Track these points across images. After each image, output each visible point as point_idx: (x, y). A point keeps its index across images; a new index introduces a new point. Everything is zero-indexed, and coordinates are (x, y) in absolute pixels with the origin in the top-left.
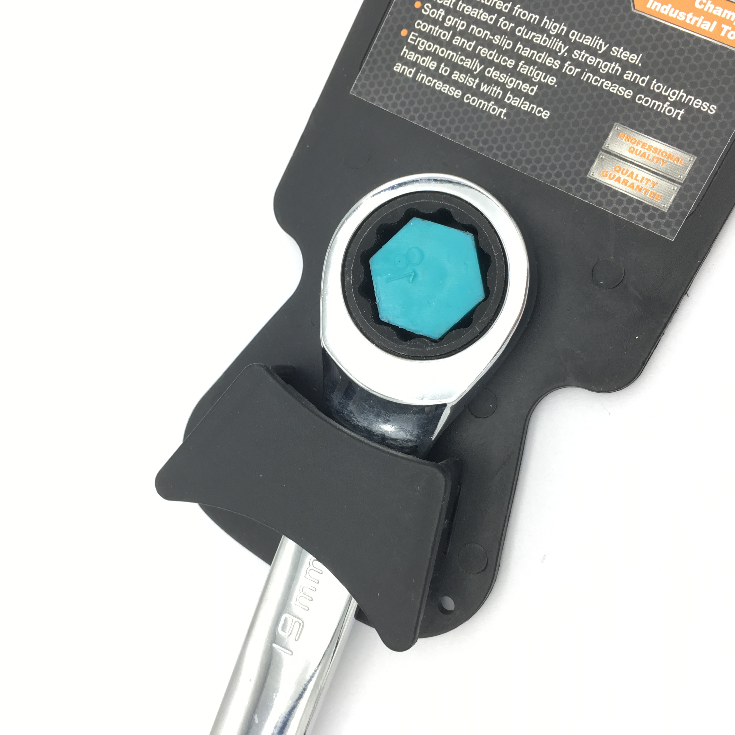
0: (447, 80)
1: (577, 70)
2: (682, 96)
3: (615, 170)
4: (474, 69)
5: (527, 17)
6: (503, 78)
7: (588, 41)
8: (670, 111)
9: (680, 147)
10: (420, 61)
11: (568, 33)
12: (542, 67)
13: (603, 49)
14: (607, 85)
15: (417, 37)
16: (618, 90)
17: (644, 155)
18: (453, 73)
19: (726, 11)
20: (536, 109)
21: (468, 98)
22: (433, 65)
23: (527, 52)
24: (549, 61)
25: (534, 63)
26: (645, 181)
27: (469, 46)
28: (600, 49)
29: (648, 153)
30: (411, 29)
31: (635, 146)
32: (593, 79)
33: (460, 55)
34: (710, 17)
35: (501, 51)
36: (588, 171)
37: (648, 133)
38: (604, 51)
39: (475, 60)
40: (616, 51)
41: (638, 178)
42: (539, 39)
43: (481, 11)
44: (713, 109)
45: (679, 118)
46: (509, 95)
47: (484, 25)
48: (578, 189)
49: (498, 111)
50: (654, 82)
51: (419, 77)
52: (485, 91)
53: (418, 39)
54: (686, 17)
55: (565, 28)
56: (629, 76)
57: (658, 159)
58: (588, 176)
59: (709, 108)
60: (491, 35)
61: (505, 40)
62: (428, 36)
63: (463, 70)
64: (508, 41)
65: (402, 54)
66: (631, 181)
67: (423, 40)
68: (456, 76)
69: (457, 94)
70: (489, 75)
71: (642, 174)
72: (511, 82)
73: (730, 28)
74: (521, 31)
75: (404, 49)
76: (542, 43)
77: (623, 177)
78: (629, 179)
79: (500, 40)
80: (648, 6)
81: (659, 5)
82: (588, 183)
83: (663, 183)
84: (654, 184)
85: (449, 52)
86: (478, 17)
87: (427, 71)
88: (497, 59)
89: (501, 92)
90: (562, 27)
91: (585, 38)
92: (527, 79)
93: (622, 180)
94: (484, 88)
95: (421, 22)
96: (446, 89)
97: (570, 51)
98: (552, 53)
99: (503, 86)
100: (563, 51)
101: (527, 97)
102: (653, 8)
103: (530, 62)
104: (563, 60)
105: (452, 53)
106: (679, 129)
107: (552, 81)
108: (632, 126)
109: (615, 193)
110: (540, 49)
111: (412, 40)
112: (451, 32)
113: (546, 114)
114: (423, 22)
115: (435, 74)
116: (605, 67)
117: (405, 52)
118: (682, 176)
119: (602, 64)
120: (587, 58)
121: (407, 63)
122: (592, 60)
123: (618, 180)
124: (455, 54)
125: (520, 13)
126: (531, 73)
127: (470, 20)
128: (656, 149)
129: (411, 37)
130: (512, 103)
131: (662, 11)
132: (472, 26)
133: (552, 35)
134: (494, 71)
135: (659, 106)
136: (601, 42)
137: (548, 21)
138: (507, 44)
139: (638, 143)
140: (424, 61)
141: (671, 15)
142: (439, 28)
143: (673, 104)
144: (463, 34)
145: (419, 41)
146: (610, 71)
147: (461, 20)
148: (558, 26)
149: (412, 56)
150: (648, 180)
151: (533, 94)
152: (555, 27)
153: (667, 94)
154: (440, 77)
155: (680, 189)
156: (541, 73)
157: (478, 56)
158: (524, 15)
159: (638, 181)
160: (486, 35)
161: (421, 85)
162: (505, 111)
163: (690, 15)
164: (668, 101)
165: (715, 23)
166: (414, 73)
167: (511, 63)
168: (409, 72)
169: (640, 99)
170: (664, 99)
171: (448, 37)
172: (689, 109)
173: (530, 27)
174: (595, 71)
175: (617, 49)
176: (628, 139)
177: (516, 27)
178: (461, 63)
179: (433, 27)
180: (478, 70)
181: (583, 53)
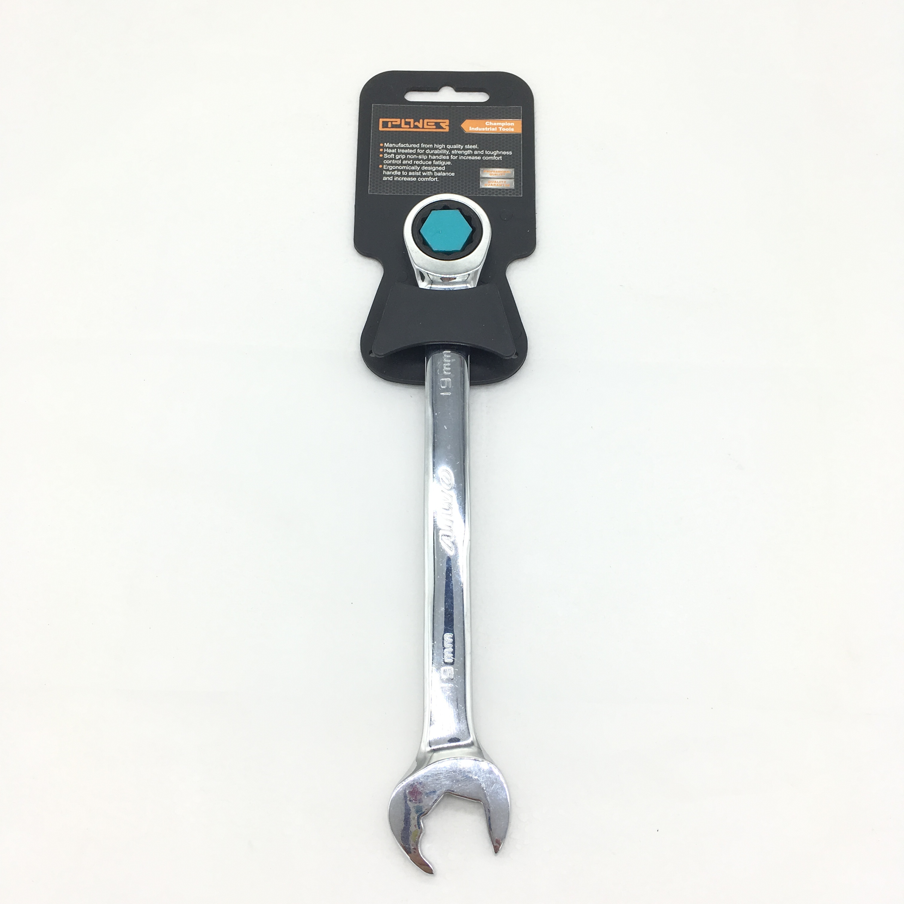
0: (408, 176)
1: (456, 157)
2: (498, 153)
3: (489, 182)
4: (416, 169)
5: (428, 146)
6: (430, 168)
7: (455, 147)
8: (497, 158)
9: (507, 168)
10: (393, 173)
11: (446, 146)
12: (442, 160)
13: (462, 147)
14: (470, 158)
15: (387, 166)
16: (475, 158)
17: (496, 174)
18: (409, 173)
19: (498, 123)
20: (448, 174)
21: (419, 179)
22: (399, 173)
23: (434, 157)
24: (444, 157)
25: (439, 160)
26: (501, 182)
27: (410, 162)
28: (461, 148)
29: (497, 173)
30: (383, 164)
31: (491, 173)
32: (464, 158)
33: (408, 167)
34: (494, 127)
35: (423, 160)
36: (479, 186)
37: (493, 167)
38: (463, 148)
39: (415, 166)
40: (467, 147)
41: (498, 182)
42: (436, 152)
43: (409, 150)
44: (511, 153)
45: (501, 159)
46: (435, 173)
47: (412, 154)
48: (479, 193)
49: (434, 179)
50: (486, 151)
51: (396, 179)
52: (425, 175)
53: (388, 167)
54: (485, 129)
55: (444, 146)
56: (476, 152)
57: (502, 174)
58: (480, 188)
59: (509, 153)
60: (417, 156)
61: (423, 156)
62: (392, 164)
63: (412, 171)
64: (425, 156)
65: (384, 174)
66: (496, 184)
67: (390, 167)
68: (410, 174)
69: (415, 179)
70: (424, 169)
71: (499, 180)
72: (434, 168)
73: (502, 128)
74: (428, 151)
75: (384, 172)
76: (438, 153)
77: (493, 184)
78: (495, 183)
79: (421, 157)
80: (470, 130)
81: (474, 128)
82: (482, 190)
83: (508, 180)
84: (505, 182)
85: (403, 167)
86: (409, 152)
87: (397, 176)
88: (424, 163)
89: (432, 173)
90: (443, 146)
91: (453, 147)
92: (439, 166)
93: (493, 185)
94: (424, 174)
95: (386, 161)
96: (409, 179)
97: (450, 152)
98: (444, 155)
99: (431, 171)
100: (447, 153)
101: (443, 171)
102: (472, 130)
103: (437, 160)
104: (449, 155)
105: (405, 167)
106: (503, 163)
107: (449, 163)
108: (486, 167)
109: (493, 189)
110: (439, 155)
111: (385, 168)
112: (400, 160)
113: (453, 174)
114: (387, 160)
115: (401, 176)
116: (466, 152)
117: (385, 173)
118: (513, 176)
119: (464, 152)
120: (458, 152)
121: (387, 176)
122: (459, 152)
123: (492, 185)
124: (406, 167)
125: (424, 146)
126: (440, 163)
127: (406, 154)
128: (499, 171)
129: (384, 167)
130: (438, 175)
131: (476, 130)
132: (408, 156)
133: (441, 149)
134: (425, 167)
135: (492, 158)
136: (460, 145)
137: (436, 145)
138: (425, 157)
139: (492, 172)
140: (394, 173)
141: (479, 130)
142: (395, 160)
143: (496, 156)
144: (405, 159)
145: (389, 167)
146: (469, 153)
147: (402, 155)
148: (441, 145)
149: (389, 173)
150: (502, 181)
151: (444, 169)
152: (440, 146)
153: (492, 154)
154: (404, 176)
155: (515, 180)
156: (443, 162)
157: (416, 164)
158: (426, 146)
159: (498, 183)
160: (415, 157)
161: (397, 181)
162: (437, 178)
163: (486, 128)
164: (494, 156)
165: (496, 128)
166: (393, 179)
167: (430, 163)
168: (390, 179)
169: (484, 158)
170: (493, 155)
171: (400, 162)
172: (503, 155)
173: (430, 149)
174: (463, 155)
175: (467, 146)
176: (487, 172)
177: (425, 151)
178: (410, 169)
179: (392, 161)
180: (418, 169)
181: (455, 151)
